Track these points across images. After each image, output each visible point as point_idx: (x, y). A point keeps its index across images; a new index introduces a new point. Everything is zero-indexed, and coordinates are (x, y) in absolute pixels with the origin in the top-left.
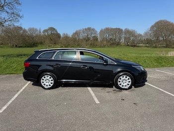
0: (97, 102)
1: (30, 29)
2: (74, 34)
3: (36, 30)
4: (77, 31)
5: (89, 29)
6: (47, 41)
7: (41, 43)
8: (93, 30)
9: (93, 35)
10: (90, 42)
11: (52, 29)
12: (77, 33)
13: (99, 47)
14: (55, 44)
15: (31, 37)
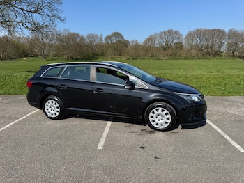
0: (100, 147)
1: (89, 36)
2: (146, 40)
3: (97, 37)
4: (151, 36)
5: (170, 32)
6: (110, 52)
7: (103, 55)
8: (176, 33)
9: (175, 41)
10: (169, 51)
11: (117, 35)
12: (151, 39)
13: (184, 59)
14: (120, 55)
15: (89, 46)
